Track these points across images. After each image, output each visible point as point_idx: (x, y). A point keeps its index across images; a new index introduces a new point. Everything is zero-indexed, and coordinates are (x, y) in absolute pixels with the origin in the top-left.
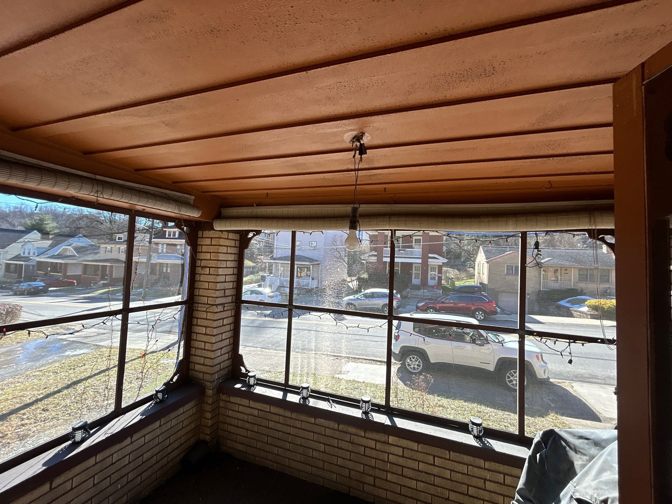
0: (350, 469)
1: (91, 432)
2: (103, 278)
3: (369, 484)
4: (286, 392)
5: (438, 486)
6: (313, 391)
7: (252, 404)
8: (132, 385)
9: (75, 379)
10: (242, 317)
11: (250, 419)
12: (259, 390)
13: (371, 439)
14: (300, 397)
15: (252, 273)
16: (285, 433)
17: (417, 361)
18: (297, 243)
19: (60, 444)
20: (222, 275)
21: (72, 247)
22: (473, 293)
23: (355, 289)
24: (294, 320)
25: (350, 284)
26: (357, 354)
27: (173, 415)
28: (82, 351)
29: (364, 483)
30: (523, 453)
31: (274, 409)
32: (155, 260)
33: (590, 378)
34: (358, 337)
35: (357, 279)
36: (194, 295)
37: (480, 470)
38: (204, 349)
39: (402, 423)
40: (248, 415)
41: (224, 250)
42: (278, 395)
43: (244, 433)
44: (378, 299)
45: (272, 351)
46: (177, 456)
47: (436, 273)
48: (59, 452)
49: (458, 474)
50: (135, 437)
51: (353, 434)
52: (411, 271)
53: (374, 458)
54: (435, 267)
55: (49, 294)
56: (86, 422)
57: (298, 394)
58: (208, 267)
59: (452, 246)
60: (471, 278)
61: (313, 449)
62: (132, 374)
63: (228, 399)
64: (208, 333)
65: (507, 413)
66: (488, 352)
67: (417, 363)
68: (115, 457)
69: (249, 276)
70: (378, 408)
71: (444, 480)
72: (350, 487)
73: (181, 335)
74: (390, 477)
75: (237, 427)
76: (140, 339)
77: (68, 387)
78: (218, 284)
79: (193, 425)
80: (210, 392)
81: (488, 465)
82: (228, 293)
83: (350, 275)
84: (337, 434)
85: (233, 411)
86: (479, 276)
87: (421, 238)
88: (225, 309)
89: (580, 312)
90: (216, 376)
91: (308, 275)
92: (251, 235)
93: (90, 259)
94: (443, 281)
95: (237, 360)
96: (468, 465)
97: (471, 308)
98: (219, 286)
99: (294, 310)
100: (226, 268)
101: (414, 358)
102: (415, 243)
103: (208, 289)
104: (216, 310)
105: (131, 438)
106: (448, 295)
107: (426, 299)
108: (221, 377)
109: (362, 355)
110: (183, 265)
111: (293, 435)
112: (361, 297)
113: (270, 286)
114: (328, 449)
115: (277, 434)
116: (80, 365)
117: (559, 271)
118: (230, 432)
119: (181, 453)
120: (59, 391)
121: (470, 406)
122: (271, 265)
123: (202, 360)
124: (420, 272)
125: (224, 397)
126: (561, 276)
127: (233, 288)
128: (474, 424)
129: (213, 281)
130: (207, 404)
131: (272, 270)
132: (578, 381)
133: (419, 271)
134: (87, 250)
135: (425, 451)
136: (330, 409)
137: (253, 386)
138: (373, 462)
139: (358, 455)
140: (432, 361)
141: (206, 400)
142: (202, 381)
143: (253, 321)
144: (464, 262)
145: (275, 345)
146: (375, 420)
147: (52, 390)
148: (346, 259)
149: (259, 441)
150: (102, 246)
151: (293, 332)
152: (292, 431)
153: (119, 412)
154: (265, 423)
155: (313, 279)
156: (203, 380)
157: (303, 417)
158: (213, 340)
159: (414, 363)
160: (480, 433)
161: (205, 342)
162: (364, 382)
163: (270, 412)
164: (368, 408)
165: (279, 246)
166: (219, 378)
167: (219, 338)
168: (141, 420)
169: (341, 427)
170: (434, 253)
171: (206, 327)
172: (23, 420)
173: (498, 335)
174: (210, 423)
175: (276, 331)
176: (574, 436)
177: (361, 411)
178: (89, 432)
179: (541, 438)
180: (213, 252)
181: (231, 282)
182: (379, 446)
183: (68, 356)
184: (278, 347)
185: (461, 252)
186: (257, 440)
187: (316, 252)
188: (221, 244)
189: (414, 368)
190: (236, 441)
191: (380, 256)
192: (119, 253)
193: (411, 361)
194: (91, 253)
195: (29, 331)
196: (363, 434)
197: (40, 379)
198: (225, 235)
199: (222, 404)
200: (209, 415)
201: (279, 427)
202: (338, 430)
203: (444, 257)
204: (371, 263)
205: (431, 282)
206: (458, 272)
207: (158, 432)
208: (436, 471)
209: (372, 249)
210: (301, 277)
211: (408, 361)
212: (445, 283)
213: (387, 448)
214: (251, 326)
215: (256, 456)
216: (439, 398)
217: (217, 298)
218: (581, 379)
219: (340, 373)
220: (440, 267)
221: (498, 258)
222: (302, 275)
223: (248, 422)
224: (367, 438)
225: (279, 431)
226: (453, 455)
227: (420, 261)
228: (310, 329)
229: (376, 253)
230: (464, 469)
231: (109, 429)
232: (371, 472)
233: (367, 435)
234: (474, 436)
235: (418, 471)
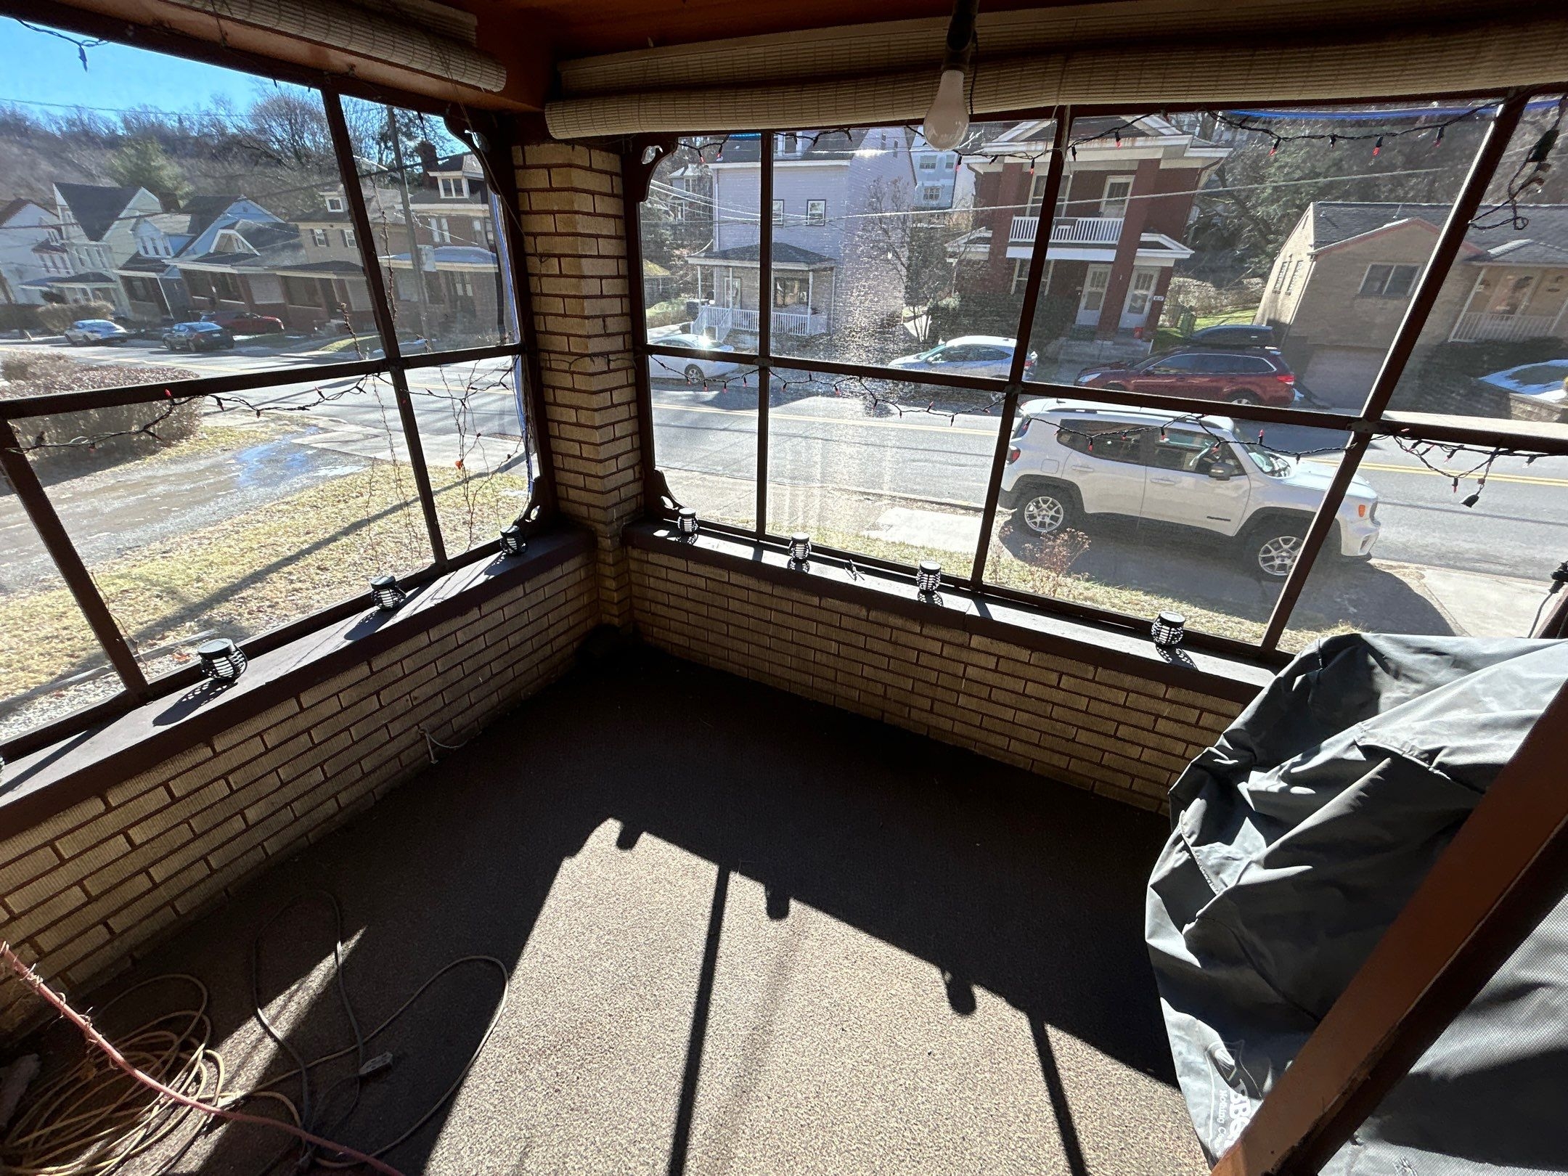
0: (886, 685)
1: (408, 594)
2: (333, 314)
3: (922, 710)
4: (759, 548)
5: (1057, 721)
6: (815, 549)
7: (693, 567)
8: (459, 534)
9: (353, 520)
10: (654, 405)
11: (692, 593)
12: (703, 542)
13: (933, 639)
14: (789, 558)
15: (665, 296)
16: (761, 620)
17: (1051, 509)
18: (776, 206)
19: (362, 610)
20: (592, 277)
21: (238, 231)
22: (1240, 348)
23: (922, 339)
24: (773, 413)
25: (910, 325)
26: (913, 491)
27: (544, 578)
28: (348, 470)
29: (910, 707)
30: (1262, 678)
31: (736, 578)
32: (430, 265)
33: (1478, 561)
34: (919, 455)
35: (927, 313)
36: (537, 332)
37: (1152, 701)
38: (581, 457)
39: (1000, 614)
40: (687, 586)
41: (585, 203)
42: (746, 552)
43: (683, 617)
44: (979, 363)
45: (724, 479)
46: (566, 646)
47: (1150, 293)
48: (363, 620)
49: (1103, 705)
50: (486, 608)
51: (897, 629)
52: (1079, 288)
53: (935, 670)
54: (1151, 273)
55: (237, 349)
56: (393, 577)
57: (786, 552)
58: (555, 256)
59: (1220, 208)
60: (1246, 309)
61: (816, 650)
62: (453, 513)
63: (644, 557)
64: (582, 421)
65: (1237, 619)
66: (1235, 495)
67: (1052, 513)
68: (462, 638)
69: (657, 306)
70: (955, 585)
71: (1072, 712)
72: (883, 711)
73: (527, 424)
74: (963, 700)
75: (668, 606)
76: (449, 448)
77: (346, 532)
78: (586, 303)
79: (585, 599)
80: (607, 543)
81: (1171, 693)
82: (613, 325)
83: (911, 302)
84: (864, 627)
85: (658, 578)
86: (1274, 301)
87: (1130, 179)
88: (613, 365)
89: (1535, 404)
90: (615, 513)
91: (800, 302)
92: (650, 153)
93: (287, 263)
94: (1162, 317)
95: (654, 484)
96: (1128, 691)
97: (1221, 389)
98: (589, 307)
99: (772, 368)
100: (599, 257)
101: (1045, 502)
102: (1110, 196)
103: (565, 316)
104: (592, 369)
105: (480, 609)
106: (1165, 355)
107: (1105, 365)
108: (625, 515)
109: (924, 492)
110: (499, 276)
111: (776, 624)
112: (936, 359)
113: (711, 331)
114: (844, 651)
115: (744, 622)
116: (354, 495)
117: (1533, 283)
118: (656, 615)
119: (574, 640)
120: (334, 539)
121: (1155, 602)
122: (707, 277)
123: (580, 481)
124: (1104, 291)
125: (635, 553)
126: (1531, 300)
127: (622, 314)
128: (1164, 622)
129: (573, 293)
130: (605, 564)
131: (712, 286)
132: (1441, 566)
133: (1103, 286)
134: (273, 240)
135: (1045, 665)
136: (851, 582)
137: (691, 534)
138: (933, 677)
139: (904, 664)
140: (1090, 509)
141: (602, 557)
142: (589, 522)
143: (679, 415)
144: (1242, 259)
145: (731, 469)
146: (945, 606)
147: (321, 537)
148: (905, 253)
149: (712, 631)
150: (302, 226)
151: (771, 440)
152: (773, 616)
153: (444, 566)
154: (720, 601)
155: (815, 311)
156: (589, 518)
157: (796, 595)
158: (597, 437)
159: (1044, 512)
160: (1173, 639)
161: (580, 442)
162: (923, 548)
163: (728, 583)
164: (934, 584)
165: (727, 213)
166: (622, 517)
167: (608, 433)
168: (487, 582)
169: (873, 615)
170: (1160, 231)
171: (577, 408)
172: (292, 582)
173: (1273, 456)
174: (616, 597)
175: (733, 437)
176: (1409, 647)
177: (917, 589)
178: (404, 596)
179: (1320, 649)
180: (559, 212)
181: (615, 296)
182: (947, 651)
183: (325, 478)
184: (739, 471)
185: (1241, 227)
186: (708, 630)
187: (826, 233)
188: (577, 184)
189: (1042, 524)
190: (669, 630)
191: (999, 243)
192: (346, 246)
193: (1038, 507)
194: (284, 247)
195: (218, 399)
196: (918, 629)
197: (293, 517)
198: (581, 156)
199: (633, 566)
200: (611, 584)
201: (749, 609)
202: (867, 620)
203: (1184, 244)
204: (970, 263)
205: (1129, 320)
206: (1212, 290)
207: (525, 604)
208: (1058, 696)
209: (979, 221)
210: (785, 305)
211: (1031, 509)
212: (1167, 324)
213: (965, 656)
214: (674, 426)
215: (709, 655)
216: (1087, 585)
217: (589, 337)
218: (1451, 562)
219: (875, 527)
220: (1166, 274)
221: (1353, 243)
222: (788, 300)
223: (687, 599)
224: (926, 637)
225: (748, 616)
226: (1102, 674)
227: (1110, 255)
228: (807, 434)
229: (989, 234)
230: (1121, 697)
231: (437, 592)
232: (928, 692)
233: (926, 631)
234: (1159, 645)
235: (1024, 695)
